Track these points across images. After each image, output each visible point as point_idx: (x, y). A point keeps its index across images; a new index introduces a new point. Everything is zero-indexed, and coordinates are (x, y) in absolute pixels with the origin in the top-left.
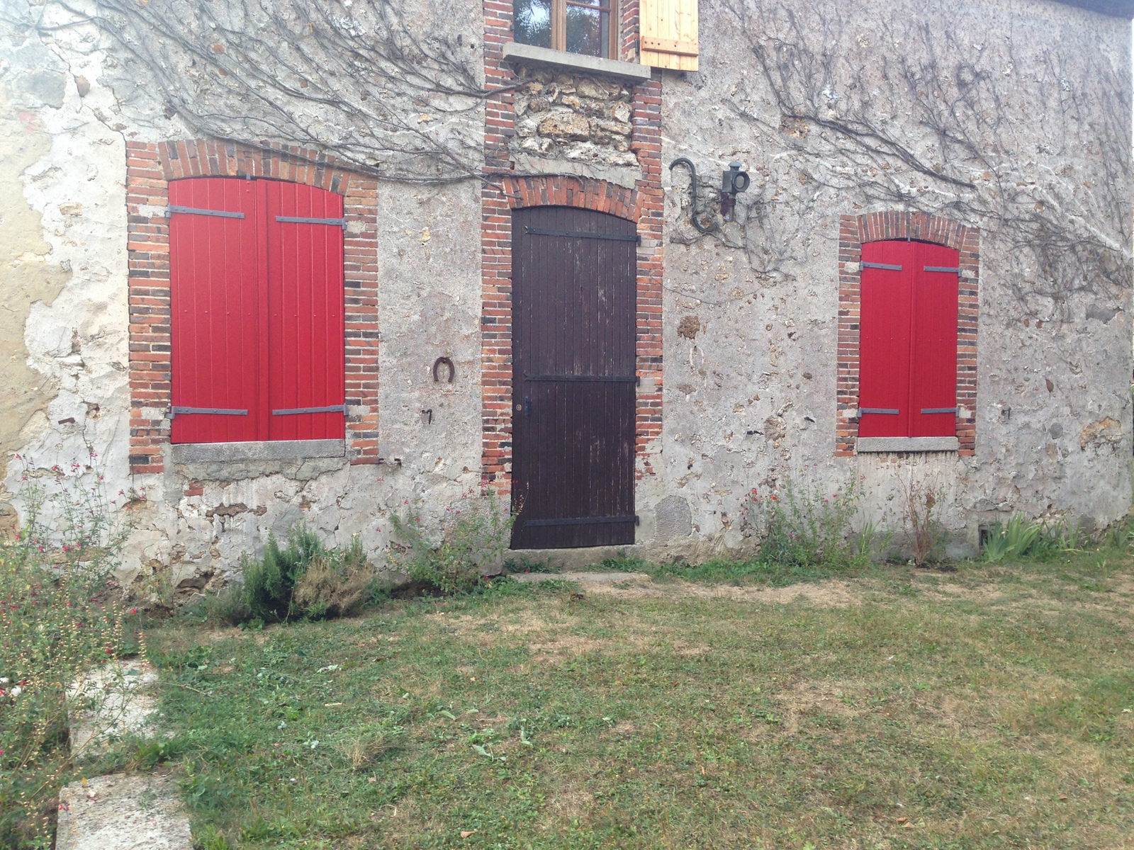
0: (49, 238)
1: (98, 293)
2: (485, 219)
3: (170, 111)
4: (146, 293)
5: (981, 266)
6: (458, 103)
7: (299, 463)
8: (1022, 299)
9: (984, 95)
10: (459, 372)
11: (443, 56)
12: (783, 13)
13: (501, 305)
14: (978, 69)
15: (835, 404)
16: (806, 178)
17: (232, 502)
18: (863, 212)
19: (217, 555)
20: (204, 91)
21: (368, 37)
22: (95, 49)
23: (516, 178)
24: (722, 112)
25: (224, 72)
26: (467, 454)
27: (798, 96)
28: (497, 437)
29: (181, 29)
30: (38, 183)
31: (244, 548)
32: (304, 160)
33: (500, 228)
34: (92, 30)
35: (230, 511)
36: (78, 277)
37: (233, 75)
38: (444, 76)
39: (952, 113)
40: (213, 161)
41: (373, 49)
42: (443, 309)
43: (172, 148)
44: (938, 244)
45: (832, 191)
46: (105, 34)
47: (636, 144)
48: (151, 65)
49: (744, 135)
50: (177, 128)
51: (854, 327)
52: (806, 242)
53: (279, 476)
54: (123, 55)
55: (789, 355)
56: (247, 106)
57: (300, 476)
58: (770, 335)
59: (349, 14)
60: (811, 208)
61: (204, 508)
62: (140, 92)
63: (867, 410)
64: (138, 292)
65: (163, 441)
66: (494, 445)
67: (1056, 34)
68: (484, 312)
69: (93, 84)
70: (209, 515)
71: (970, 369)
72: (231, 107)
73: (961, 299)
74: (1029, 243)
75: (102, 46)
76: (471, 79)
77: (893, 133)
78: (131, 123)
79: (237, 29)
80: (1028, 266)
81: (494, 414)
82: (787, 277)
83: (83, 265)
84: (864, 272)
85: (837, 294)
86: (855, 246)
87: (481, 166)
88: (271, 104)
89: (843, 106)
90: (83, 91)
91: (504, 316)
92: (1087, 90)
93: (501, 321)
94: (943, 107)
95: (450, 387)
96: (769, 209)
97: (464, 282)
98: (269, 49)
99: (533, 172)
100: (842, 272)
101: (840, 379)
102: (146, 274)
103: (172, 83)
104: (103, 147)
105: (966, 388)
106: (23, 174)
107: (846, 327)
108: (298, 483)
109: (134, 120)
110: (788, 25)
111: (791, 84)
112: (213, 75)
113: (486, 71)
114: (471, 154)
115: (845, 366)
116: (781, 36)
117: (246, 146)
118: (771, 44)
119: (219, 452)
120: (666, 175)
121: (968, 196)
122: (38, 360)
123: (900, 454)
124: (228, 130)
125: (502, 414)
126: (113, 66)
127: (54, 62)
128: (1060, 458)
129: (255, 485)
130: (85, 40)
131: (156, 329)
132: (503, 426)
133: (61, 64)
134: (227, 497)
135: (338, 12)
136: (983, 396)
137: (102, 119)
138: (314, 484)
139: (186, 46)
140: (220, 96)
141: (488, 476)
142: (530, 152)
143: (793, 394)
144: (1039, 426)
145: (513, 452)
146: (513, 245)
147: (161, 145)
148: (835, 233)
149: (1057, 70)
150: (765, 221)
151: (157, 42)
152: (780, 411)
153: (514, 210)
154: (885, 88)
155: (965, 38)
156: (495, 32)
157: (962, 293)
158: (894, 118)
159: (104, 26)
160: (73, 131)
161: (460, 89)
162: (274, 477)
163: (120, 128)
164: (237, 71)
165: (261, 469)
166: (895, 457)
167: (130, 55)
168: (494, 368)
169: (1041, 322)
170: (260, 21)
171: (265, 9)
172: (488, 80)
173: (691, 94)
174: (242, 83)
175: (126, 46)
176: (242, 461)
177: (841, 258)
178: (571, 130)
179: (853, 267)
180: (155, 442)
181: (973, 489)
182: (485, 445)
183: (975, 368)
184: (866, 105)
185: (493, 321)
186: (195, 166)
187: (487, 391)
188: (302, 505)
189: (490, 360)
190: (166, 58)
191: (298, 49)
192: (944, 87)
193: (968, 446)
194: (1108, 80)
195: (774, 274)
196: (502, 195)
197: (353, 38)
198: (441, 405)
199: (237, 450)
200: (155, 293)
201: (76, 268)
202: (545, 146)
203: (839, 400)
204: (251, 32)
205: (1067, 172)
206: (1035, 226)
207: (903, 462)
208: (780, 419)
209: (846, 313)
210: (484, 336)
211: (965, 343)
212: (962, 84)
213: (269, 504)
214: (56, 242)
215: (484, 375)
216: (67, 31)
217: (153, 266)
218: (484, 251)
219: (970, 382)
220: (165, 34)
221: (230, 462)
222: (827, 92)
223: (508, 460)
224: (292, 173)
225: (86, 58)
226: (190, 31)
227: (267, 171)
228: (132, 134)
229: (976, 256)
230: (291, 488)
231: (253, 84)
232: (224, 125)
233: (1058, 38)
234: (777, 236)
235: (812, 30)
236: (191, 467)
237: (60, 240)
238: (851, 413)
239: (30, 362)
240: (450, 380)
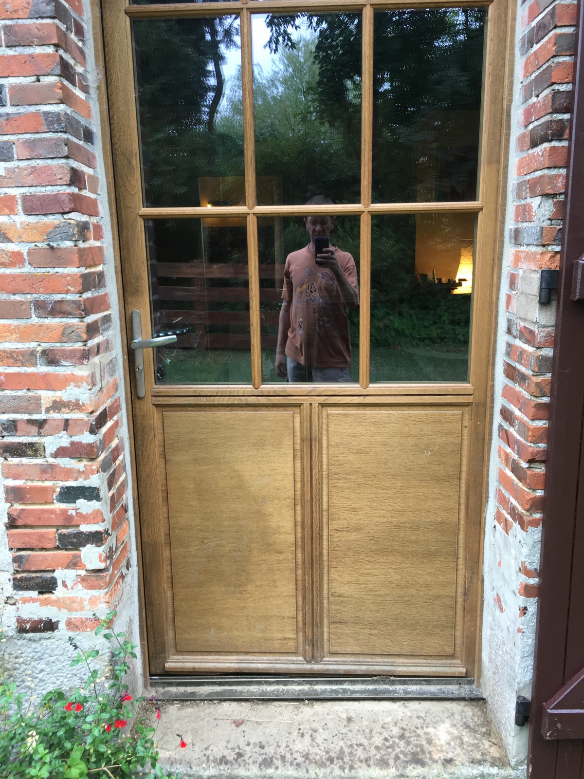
13: (17, 36)
28: (49, 471)
66: (42, 495)
81: (35, 404)
125: (57, 406)
132: (64, 440)
141: (34, 580)
168: (16, 259)
182: (14, 494)
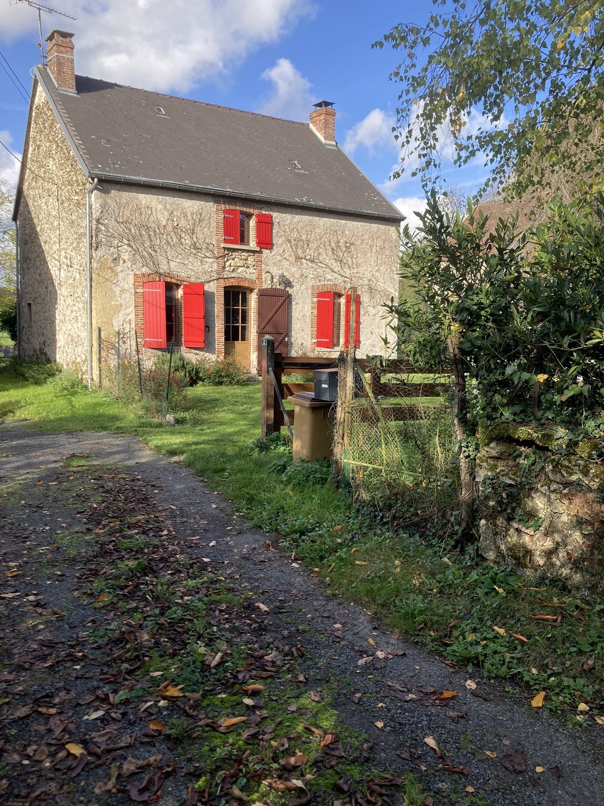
0: (117, 298)
1: (128, 311)
2: (217, 289)
3: (143, 266)
9: (353, 249)
10: (211, 329)
11: (207, 248)
12: (295, 230)
13: (221, 312)
14: (351, 242)
16: (302, 275)
18: (318, 284)
20: (150, 260)
21: (188, 244)
23: (225, 278)
24: (279, 258)
26: (213, 351)
27: (300, 252)
28: (220, 346)
30: (115, 285)
32: (173, 276)
33: (222, 292)
34: (126, 247)
36: (124, 307)
38: (208, 253)
39: (344, 256)
40: (153, 277)
41: (190, 247)
43: (144, 275)
45: (310, 279)
46: (129, 248)
47: (256, 267)
49: (286, 263)
50: (145, 270)
51: (315, 317)
52: (302, 293)
54: (133, 252)
60: (304, 284)
62: (137, 261)
64: (137, 310)
66: (220, 349)
68: (217, 314)
69: (126, 260)
75: (128, 251)
76: (214, 253)
77: (326, 262)
78: (135, 269)
81: (220, 340)
83: (125, 304)
84: (318, 301)
85: (311, 308)
86: (316, 294)
87: (216, 276)
89: (312, 255)
90: (124, 262)
93: (221, 316)
94: (341, 254)
96: (292, 284)
99: (229, 277)
100: (312, 301)
101: (311, 331)
102: (138, 306)
103: (144, 259)
104: (129, 275)
106: (112, 282)
107: (313, 317)
110: (297, 233)
111: (298, 249)
113: (218, 251)
114: (214, 273)
115: (313, 327)
116: (295, 236)
117: (160, 274)
118: (292, 238)
120: (264, 276)
121: (348, 279)
122: (116, 327)
125: (222, 341)
126: (131, 255)
130: (125, 249)
131: (140, 320)
132: (222, 344)
133: (119, 256)
135: (181, 238)
137: (128, 268)
139: (147, 250)
142: (228, 271)
143: (298, 335)
145: (225, 351)
147: (141, 274)
148: (310, 291)
153: (224, 287)
155: (347, 233)
156: (220, 242)
158: (327, 257)
159: (129, 245)
160: (122, 272)
161: (211, 256)
163: (132, 270)
168: (220, 328)
172: (218, 253)
173: (270, 253)
175: (134, 250)
177: (312, 297)
178: (238, 265)
179: (315, 300)
180: (141, 347)
184: (319, 254)
185: (219, 316)
186: (149, 279)
191: (172, 248)
192: (341, 248)
196: (221, 283)
198: (207, 338)
200: (140, 311)
201: (123, 305)
202: (232, 269)
203: (311, 337)
205: (378, 270)
208: (294, 342)
209: (313, 313)
210: (217, 320)
212: (346, 247)
214: (119, 299)
215: (217, 331)
217: (140, 304)
218: (217, 298)
220: (142, 247)
222: (308, 251)
223: (223, 353)
225: (125, 254)
227: (165, 279)
228: (135, 272)
233: (376, 231)
235: (304, 234)
238: (315, 341)
239: (114, 328)
240: (209, 332)
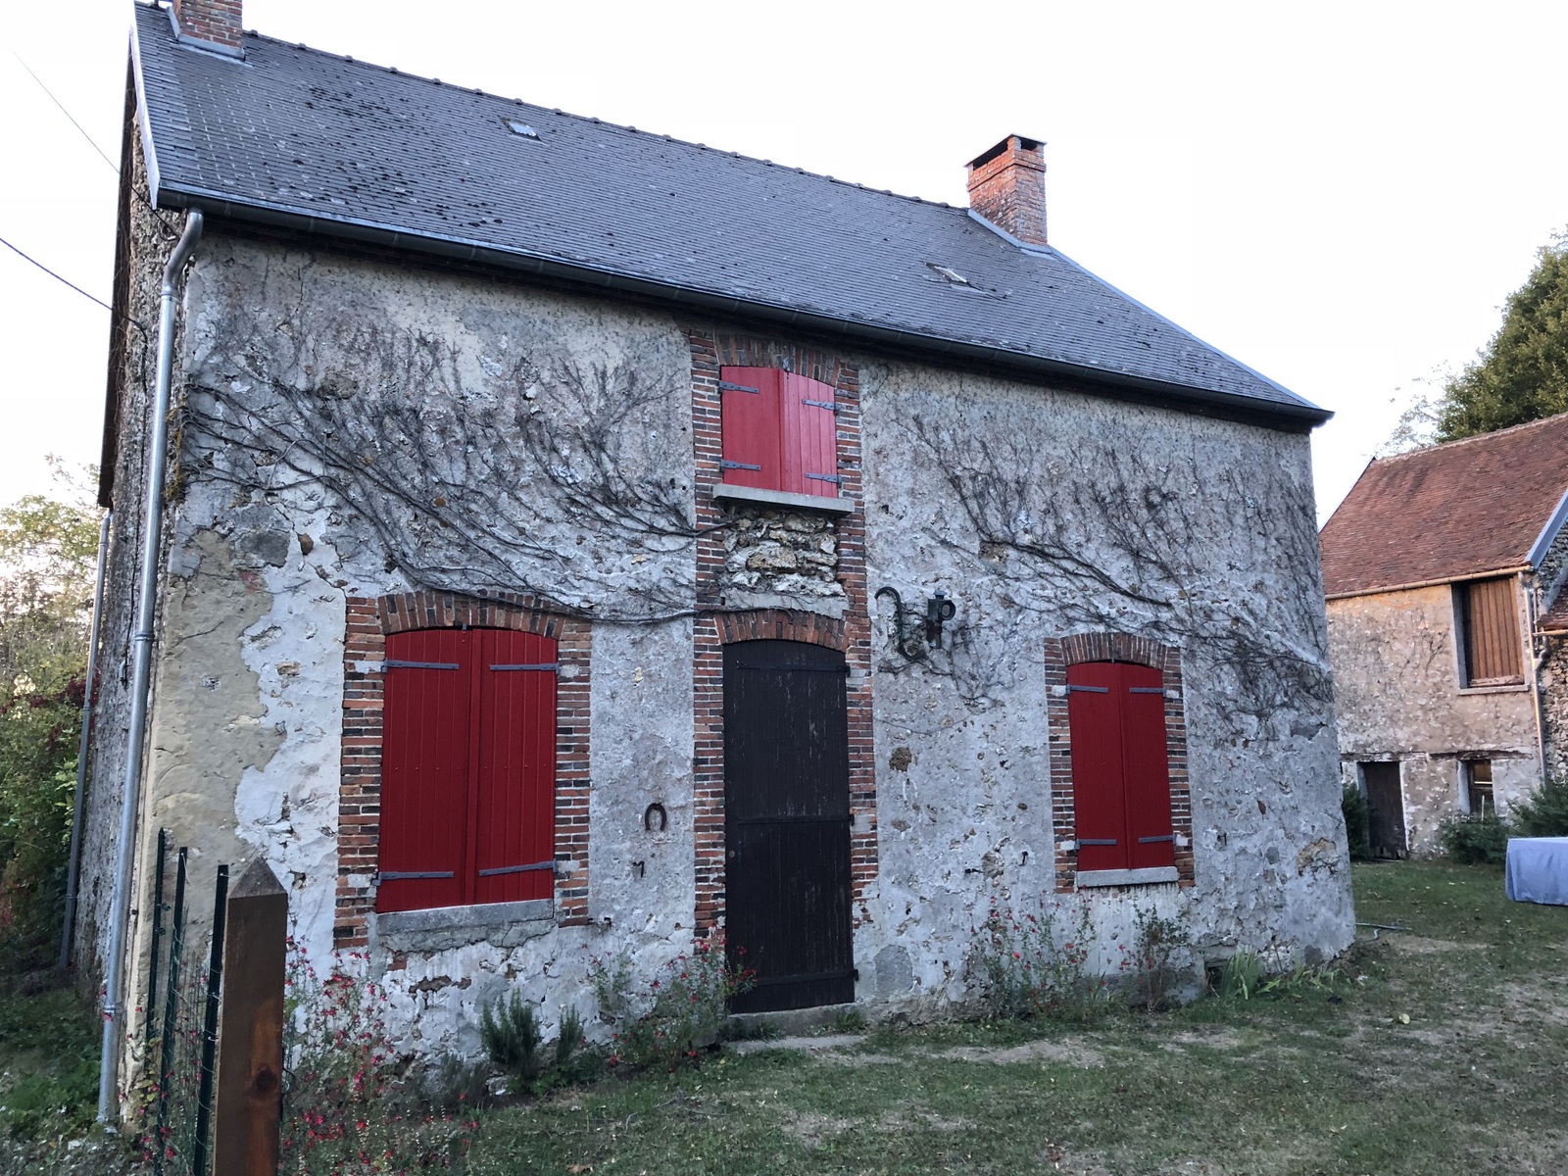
0: (265, 699)
1: (310, 755)
2: (697, 656)
3: (390, 566)
4: (359, 752)
5: (1184, 685)
6: (670, 543)
7: (506, 927)
8: (1227, 718)
9: (1172, 515)
10: (671, 819)
11: (657, 499)
12: (976, 445)
13: (713, 744)
14: (1165, 490)
15: (1052, 836)
16: (1008, 602)
17: (436, 975)
18: (1066, 634)
19: (418, 1035)
20: (424, 544)
21: (584, 484)
22: (320, 506)
23: (727, 613)
24: (924, 540)
25: (445, 524)
26: (679, 908)
27: (995, 522)
28: (710, 887)
29: (404, 485)
30: (257, 644)
31: (447, 1027)
32: (520, 607)
33: (712, 664)
34: (317, 488)
35: (433, 985)
36: (292, 738)
37: (453, 527)
38: (657, 517)
39: (1144, 534)
40: (431, 612)
41: (589, 495)
42: (655, 752)
43: (391, 602)
44: (1142, 665)
45: (1034, 614)
46: (330, 492)
47: (842, 574)
48: (375, 521)
49: (944, 560)
50: (397, 582)
51: (1065, 753)
52: (1012, 667)
53: (485, 943)
54: (348, 512)
55: (1003, 785)
56: (466, 556)
57: (507, 943)
58: (982, 764)
59: (566, 463)
60: (1015, 632)
61: (407, 984)
62: (363, 547)
63: (1086, 841)
64: (352, 751)
65: (369, 910)
66: (707, 897)
67: (1237, 452)
68: (696, 753)
69: (316, 539)
70: (412, 990)
71: (1183, 793)
72: (450, 559)
73: (1168, 720)
74: (1228, 660)
75: (326, 504)
76: (683, 519)
77: (1089, 555)
78: (352, 579)
79: (458, 482)
80: (1229, 683)
81: (707, 862)
82: (995, 703)
83: (298, 727)
84: (1071, 696)
85: (1046, 720)
86: (1060, 669)
87: (692, 603)
88: (490, 554)
89: (1039, 531)
90: (307, 548)
91: (715, 755)
92: (1271, 506)
93: (713, 761)
94: (1134, 528)
95: (662, 835)
96: (974, 634)
97: (676, 721)
98: (488, 499)
99: (744, 607)
100: (1049, 696)
101: (1056, 809)
102: (359, 732)
103: (395, 538)
104: (324, 603)
105: (1180, 814)
106: (242, 634)
107: (1057, 753)
108: (504, 951)
109: (355, 576)
110: (982, 455)
111: (987, 511)
112: (434, 527)
113: (697, 510)
114: (683, 591)
115: (1059, 794)
116: (976, 466)
117: (464, 597)
118: (967, 473)
119: (426, 919)
120: (872, 604)
121: (1165, 615)
122: (247, 829)
123: (1121, 888)
124: (447, 581)
125: (715, 862)
126: (338, 524)
127: (278, 521)
128: (1279, 884)
129: (460, 954)
130: (310, 498)
131: (366, 790)
132: (716, 875)
133: (286, 523)
134: (431, 969)
135: (555, 461)
136: (1198, 821)
137: (324, 576)
138: (520, 951)
139: (409, 502)
140: (440, 547)
141: (700, 931)
142: (740, 586)
143: (1010, 826)
144: (1255, 851)
145: (727, 904)
146: (724, 681)
147: (381, 599)
148: (1041, 657)
149: (1241, 488)
150: (971, 646)
151: (381, 498)
152: (997, 846)
153: (724, 645)
154: (1078, 512)
155: (1150, 461)
156: (706, 473)
157: (1168, 714)
158: (1088, 540)
159: (330, 484)
160: (295, 589)
161: (672, 529)
162: (480, 945)
163: (341, 584)
164: (458, 523)
165: (467, 936)
166: (1116, 891)
167: (354, 512)
168: (707, 812)
169: (1247, 741)
170: (481, 473)
171: (485, 462)
172: (699, 519)
173: (893, 524)
174: (462, 535)
175: (351, 503)
176: (448, 928)
177: (1047, 682)
178: (778, 563)
179: (1060, 690)
180: (361, 911)
181: (1196, 922)
182: (698, 897)
183: (1187, 792)
184: (1060, 529)
185: (705, 761)
186: (414, 619)
187: (699, 837)
188: (507, 975)
189: (702, 804)
190: (388, 512)
191: (518, 499)
192: (1134, 510)
193: (1187, 876)
194: (1290, 495)
195: (982, 700)
196: (713, 632)
197: (569, 485)
198: (653, 856)
199: (443, 917)
200: (367, 751)
201: (290, 729)
202: (754, 581)
203: (1056, 831)
204: (472, 484)
205: (1259, 587)
206: (1232, 643)
207: (1125, 897)
208: (997, 855)
209: (1057, 739)
210: (697, 778)
211: (1175, 766)
212: (1150, 506)
213: (473, 976)
214: (272, 703)
215: (696, 821)
216: (293, 490)
217: (367, 722)
218: (696, 689)
219: (1184, 807)
220: (388, 490)
221: (435, 931)
222: (1022, 517)
223: (721, 913)
224: (508, 620)
225: (310, 516)
226: (414, 487)
227: (483, 619)
228: (353, 590)
229: (1179, 675)
230: (496, 955)
231: (472, 534)
232: (442, 576)
233: (1239, 457)
234: (983, 661)
235: (1005, 459)
236: (396, 938)
237: (275, 701)
238: (1068, 845)
239: (239, 831)
240: (662, 828)
